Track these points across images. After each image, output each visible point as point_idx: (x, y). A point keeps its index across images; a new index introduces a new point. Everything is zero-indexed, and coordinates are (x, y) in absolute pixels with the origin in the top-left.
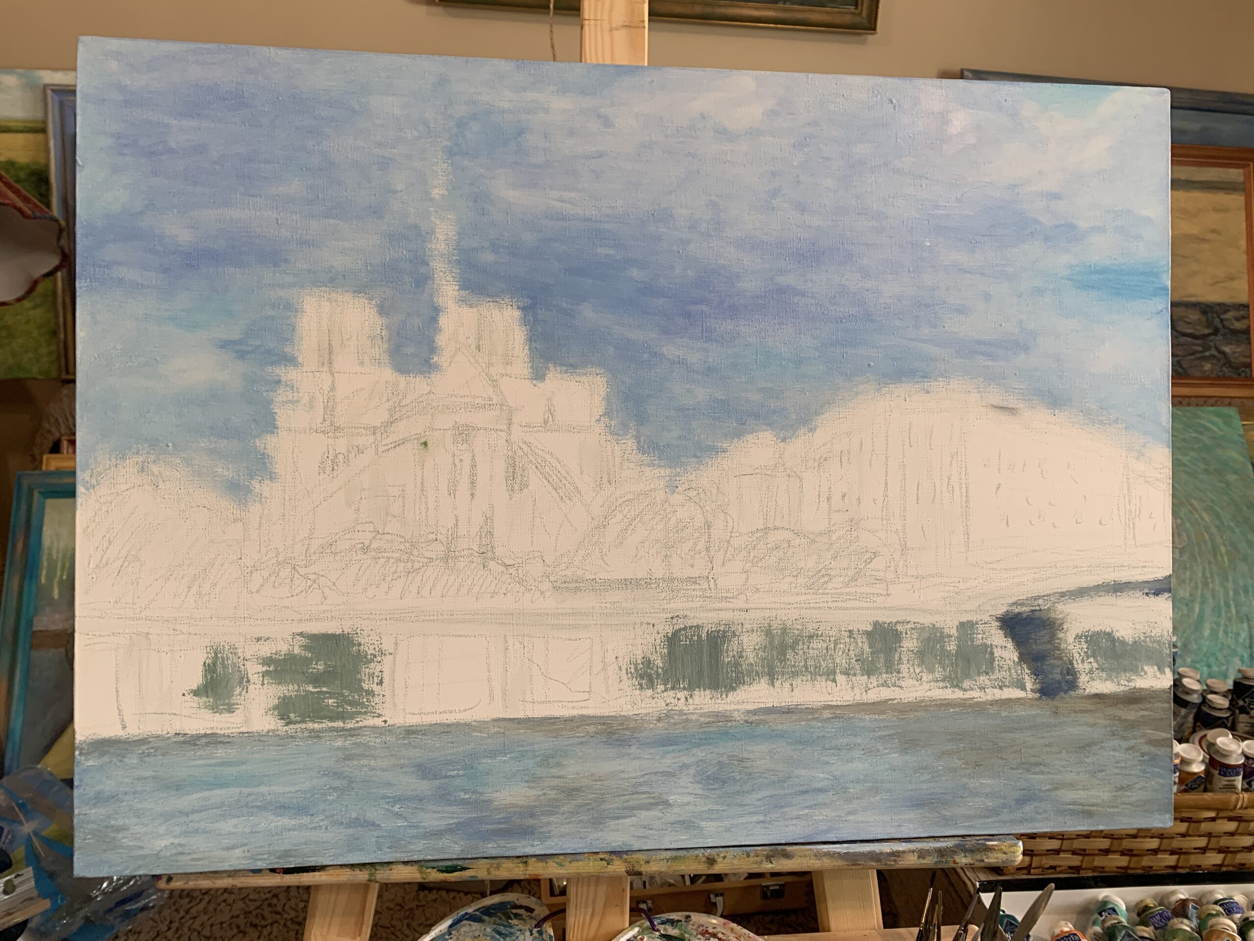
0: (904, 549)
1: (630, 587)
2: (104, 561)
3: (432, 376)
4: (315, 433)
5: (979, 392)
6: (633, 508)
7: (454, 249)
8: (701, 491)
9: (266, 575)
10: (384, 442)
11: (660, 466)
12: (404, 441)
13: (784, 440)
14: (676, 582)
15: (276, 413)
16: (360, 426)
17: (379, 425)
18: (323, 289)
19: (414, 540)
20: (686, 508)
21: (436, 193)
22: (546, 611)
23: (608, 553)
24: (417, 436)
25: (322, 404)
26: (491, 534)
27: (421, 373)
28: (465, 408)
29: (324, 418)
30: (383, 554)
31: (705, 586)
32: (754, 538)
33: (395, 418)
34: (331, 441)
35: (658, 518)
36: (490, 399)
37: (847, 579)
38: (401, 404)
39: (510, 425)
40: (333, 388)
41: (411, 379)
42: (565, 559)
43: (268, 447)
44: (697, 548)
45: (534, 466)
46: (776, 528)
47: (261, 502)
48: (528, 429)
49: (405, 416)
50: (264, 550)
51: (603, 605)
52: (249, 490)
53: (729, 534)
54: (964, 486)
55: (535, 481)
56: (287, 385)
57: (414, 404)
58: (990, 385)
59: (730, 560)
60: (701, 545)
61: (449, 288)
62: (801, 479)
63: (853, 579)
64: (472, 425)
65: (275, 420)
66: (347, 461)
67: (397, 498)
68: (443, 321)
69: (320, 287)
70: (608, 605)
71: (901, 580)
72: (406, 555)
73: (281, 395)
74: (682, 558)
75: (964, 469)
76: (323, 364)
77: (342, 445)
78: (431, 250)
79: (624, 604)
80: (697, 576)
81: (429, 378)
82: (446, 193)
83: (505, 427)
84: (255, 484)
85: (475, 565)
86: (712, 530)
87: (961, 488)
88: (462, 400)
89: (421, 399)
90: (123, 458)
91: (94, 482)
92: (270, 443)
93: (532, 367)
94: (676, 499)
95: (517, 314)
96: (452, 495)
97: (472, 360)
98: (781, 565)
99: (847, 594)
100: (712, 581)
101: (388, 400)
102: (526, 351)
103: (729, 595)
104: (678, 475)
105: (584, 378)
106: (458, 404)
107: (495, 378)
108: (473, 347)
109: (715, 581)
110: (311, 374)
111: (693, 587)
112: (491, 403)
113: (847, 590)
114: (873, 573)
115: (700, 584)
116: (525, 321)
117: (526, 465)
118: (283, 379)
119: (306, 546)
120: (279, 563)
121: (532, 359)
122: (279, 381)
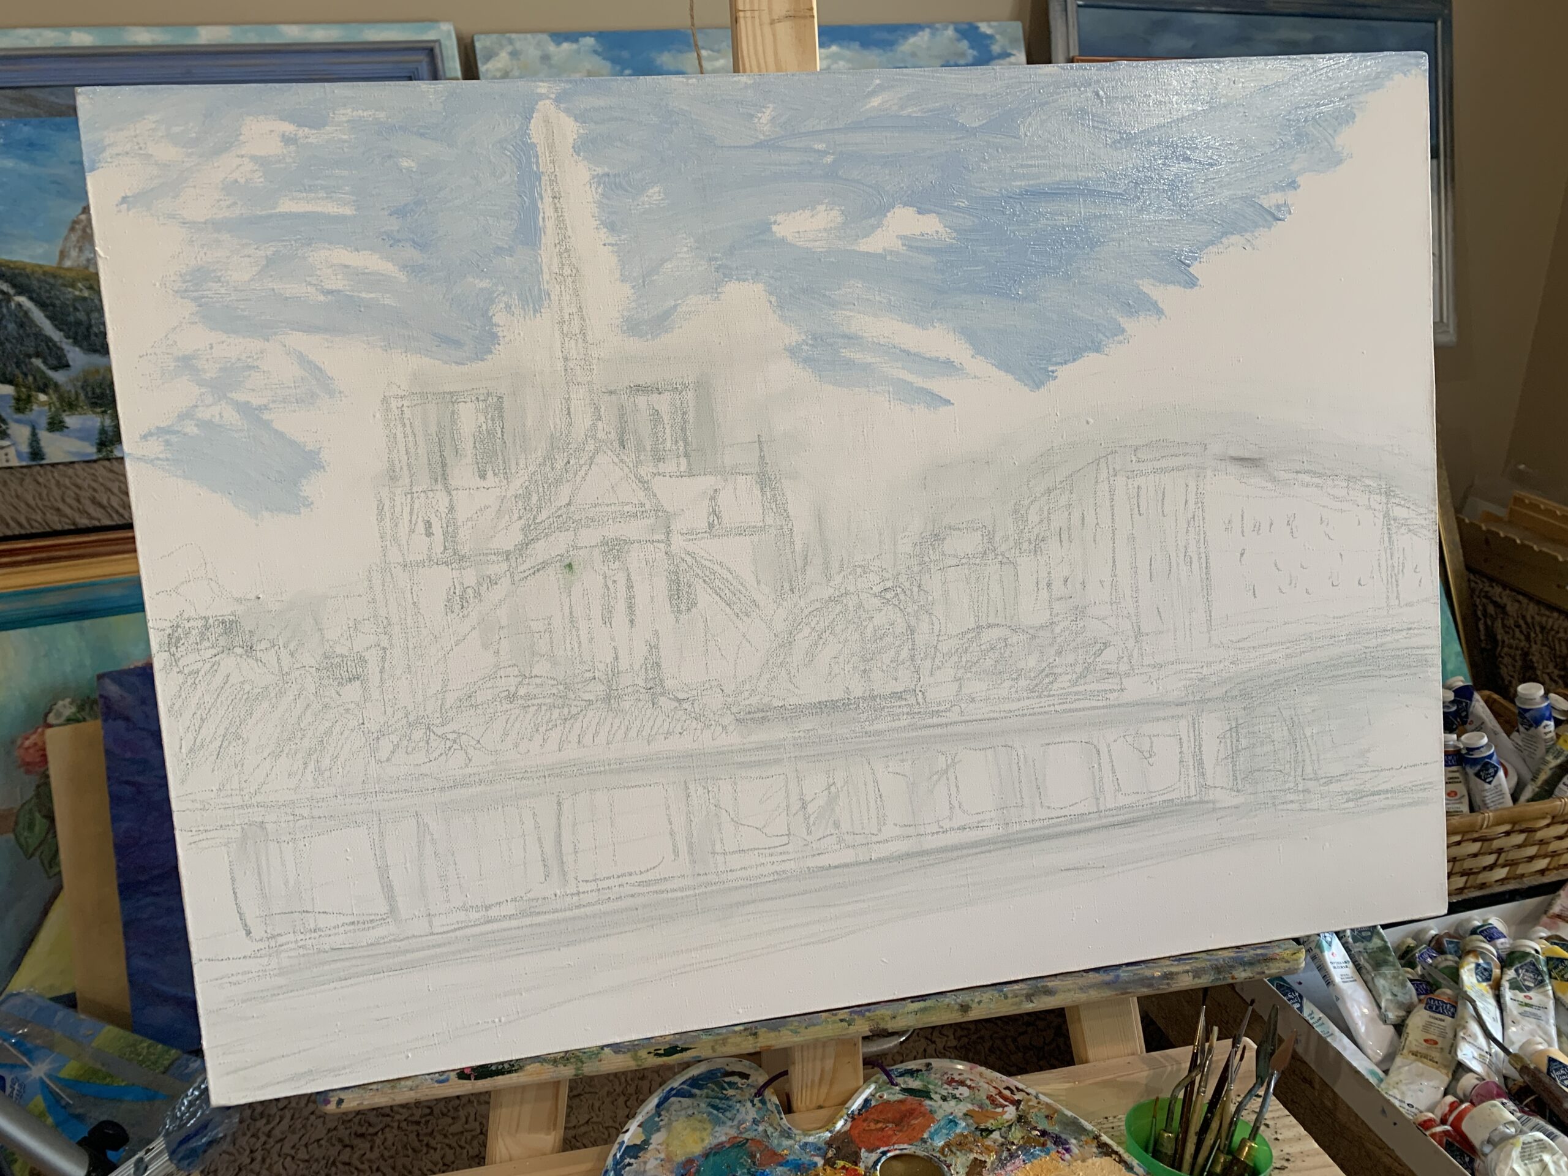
0: (1138, 635)
1: (826, 711)
2: (198, 741)
4: (435, 566)
6: (822, 619)
8: (899, 590)
9: (396, 741)
10: (521, 569)
12: (544, 565)
14: (878, 700)
16: (489, 551)
17: (512, 548)
19: (568, 681)
20: (883, 612)
22: (730, 748)
23: (797, 675)
24: (559, 557)
25: (441, 530)
26: (658, 665)
28: (613, 519)
29: (445, 546)
30: (534, 701)
31: (912, 700)
32: (965, 640)
33: (530, 538)
34: (456, 573)
35: (852, 627)
36: (643, 505)
37: (1074, 676)
38: (537, 521)
39: (668, 534)
40: (451, 509)
42: (747, 687)
44: (900, 659)
45: (701, 580)
46: (990, 626)
47: (379, 655)
48: (691, 537)
49: (543, 535)
50: (390, 711)
51: (796, 735)
53: (936, 638)
54: (1203, 556)
55: (704, 597)
57: (551, 520)
59: (939, 668)
60: (905, 654)
62: (1015, 566)
63: (1081, 676)
64: (624, 538)
66: (478, 595)
67: (542, 634)
70: (802, 734)
71: (1136, 671)
72: (560, 701)
73: (389, 524)
74: (883, 671)
75: (1202, 536)
76: (436, 481)
77: (470, 577)
79: (821, 732)
80: (902, 690)
83: (663, 537)
85: (643, 703)
86: (916, 635)
87: (1200, 558)
88: (609, 509)
89: (559, 513)
94: (873, 602)
95: (665, 398)
96: (608, 624)
97: (616, 460)
98: (998, 667)
99: (1076, 693)
100: (920, 694)
101: (520, 518)
102: (680, 443)
103: (941, 708)
106: (605, 514)
107: (645, 478)
108: (616, 443)
109: (923, 694)
110: (423, 495)
111: (898, 704)
112: (643, 509)
113: (1075, 689)
114: (1104, 667)
115: (906, 699)
116: (675, 407)
117: (692, 580)
118: (389, 504)
119: (440, 701)
120: (410, 724)
122: (385, 507)
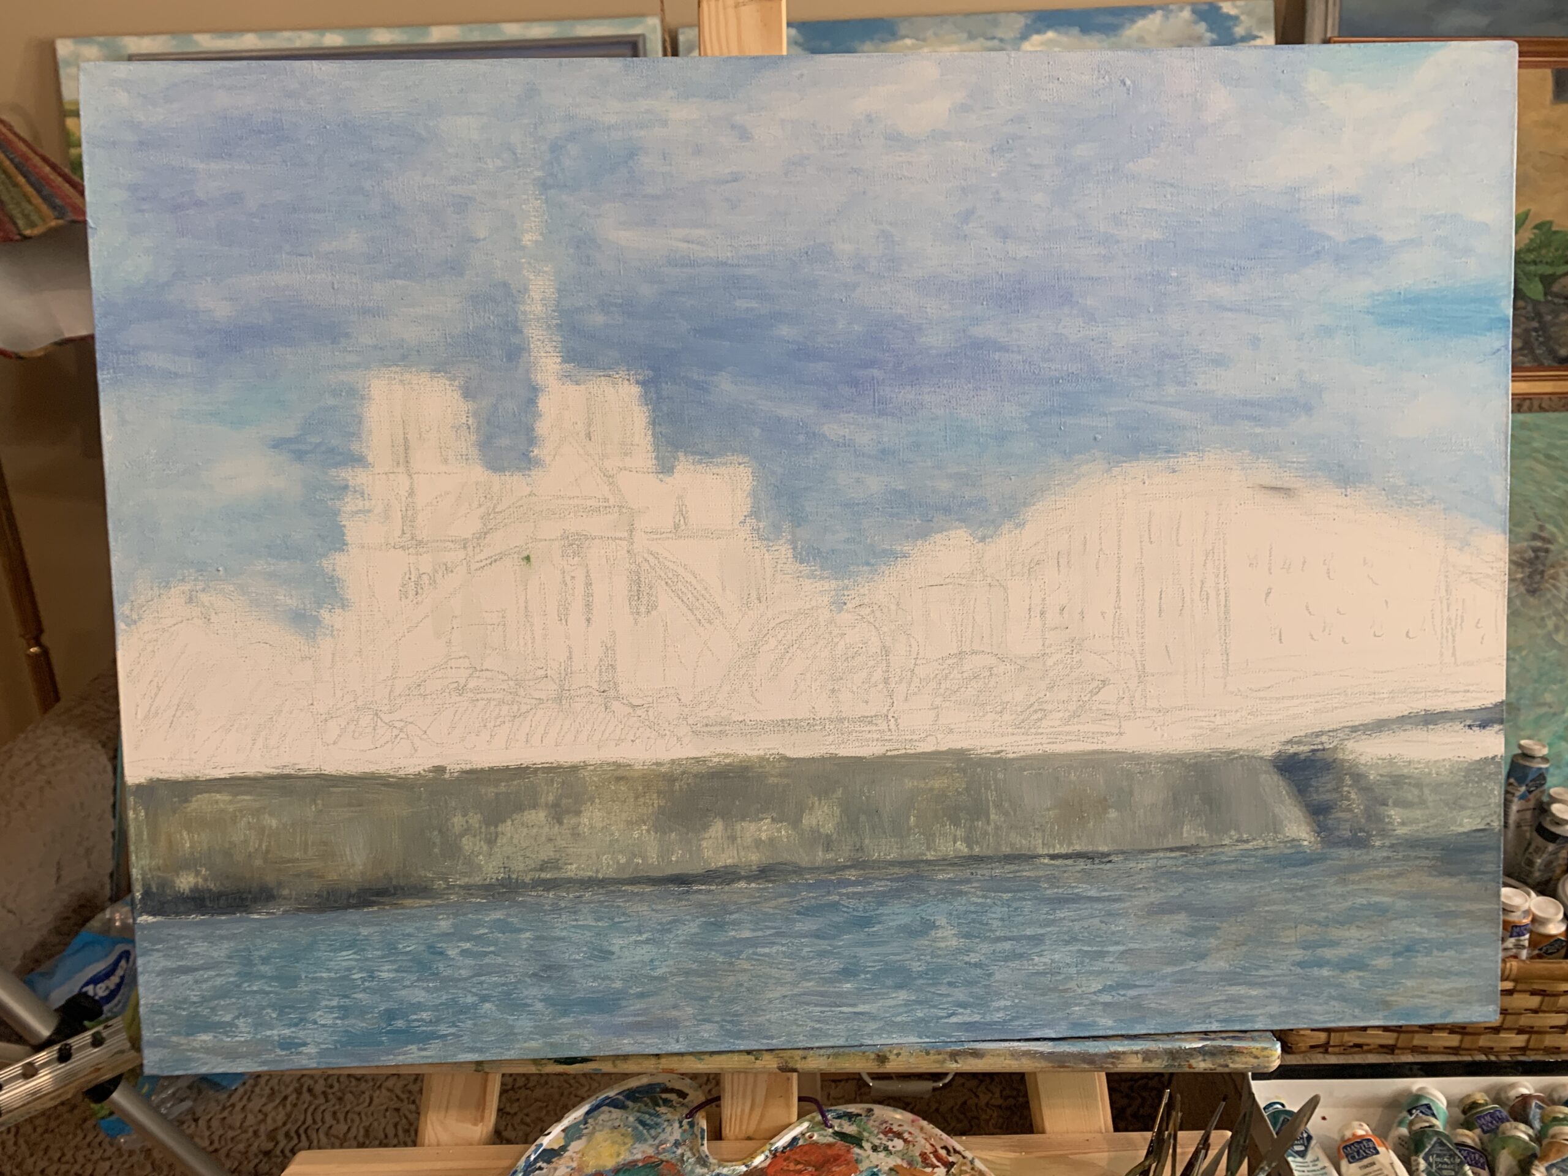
0: (1142, 675)
1: (788, 729)
2: (153, 710)
3: (533, 473)
4: (392, 549)
5: (1243, 469)
6: (790, 632)
7: (554, 311)
8: (876, 607)
9: (343, 724)
10: (477, 558)
11: (822, 578)
12: (501, 557)
13: (983, 539)
14: (846, 723)
15: (344, 526)
16: (447, 538)
17: (470, 536)
18: (393, 369)
19: (519, 677)
20: (857, 629)
21: (528, 239)
23: (759, 689)
24: (518, 549)
25: (400, 514)
26: (613, 667)
27: (519, 469)
28: (575, 512)
29: (403, 530)
30: (483, 695)
31: (884, 726)
32: (945, 666)
33: (488, 528)
34: (412, 559)
35: (822, 643)
36: (606, 500)
37: (1067, 714)
38: (497, 510)
39: (631, 532)
40: (411, 493)
41: (507, 478)
42: (706, 697)
43: (337, 568)
44: (873, 680)
45: (663, 583)
46: (974, 653)
47: (332, 636)
48: (655, 537)
49: (501, 525)
50: (339, 694)
52: (317, 622)
53: (913, 661)
54: (1222, 592)
55: (665, 600)
56: (355, 491)
57: (512, 509)
58: (1258, 458)
59: (915, 694)
60: (878, 675)
61: (548, 361)
62: (1005, 589)
63: (1075, 715)
64: (585, 533)
65: (343, 535)
66: (433, 582)
67: (496, 626)
68: (544, 403)
69: (390, 366)
71: (1138, 715)
72: (510, 696)
73: (350, 504)
74: (853, 692)
75: (1222, 570)
76: (398, 463)
77: (426, 564)
78: (524, 313)
80: (873, 714)
81: (529, 476)
82: (540, 238)
83: (626, 534)
84: (324, 614)
85: (595, 706)
86: (891, 656)
87: (1218, 595)
88: (571, 502)
89: (519, 503)
90: (167, 586)
91: (135, 616)
92: (340, 563)
93: (657, 458)
94: (845, 617)
95: (636, 390)
96: (564, 621)
97: (581, 451)
98: (981, 698)
99: (1068, 733)
100: (892, 720)
101: (480, 505)
102: (649, 438)
103: (915, 737)
104: (847, 588)
105: (723, 470)
106: (566, 507)
107: (611, 473)
108: (583, 434)
109: (896, 720)
110: (384, 477)
111: (868, 729)
112: (607, 504)
113: (1067, 728)
114: (1102, 706)
115: (876, 725)
116: (645, 399)
117: (653, 581)
118: (350, 483)
119: (389, 688)
120: (358, 709)
121: (657, 447)
122: (346, 487)
